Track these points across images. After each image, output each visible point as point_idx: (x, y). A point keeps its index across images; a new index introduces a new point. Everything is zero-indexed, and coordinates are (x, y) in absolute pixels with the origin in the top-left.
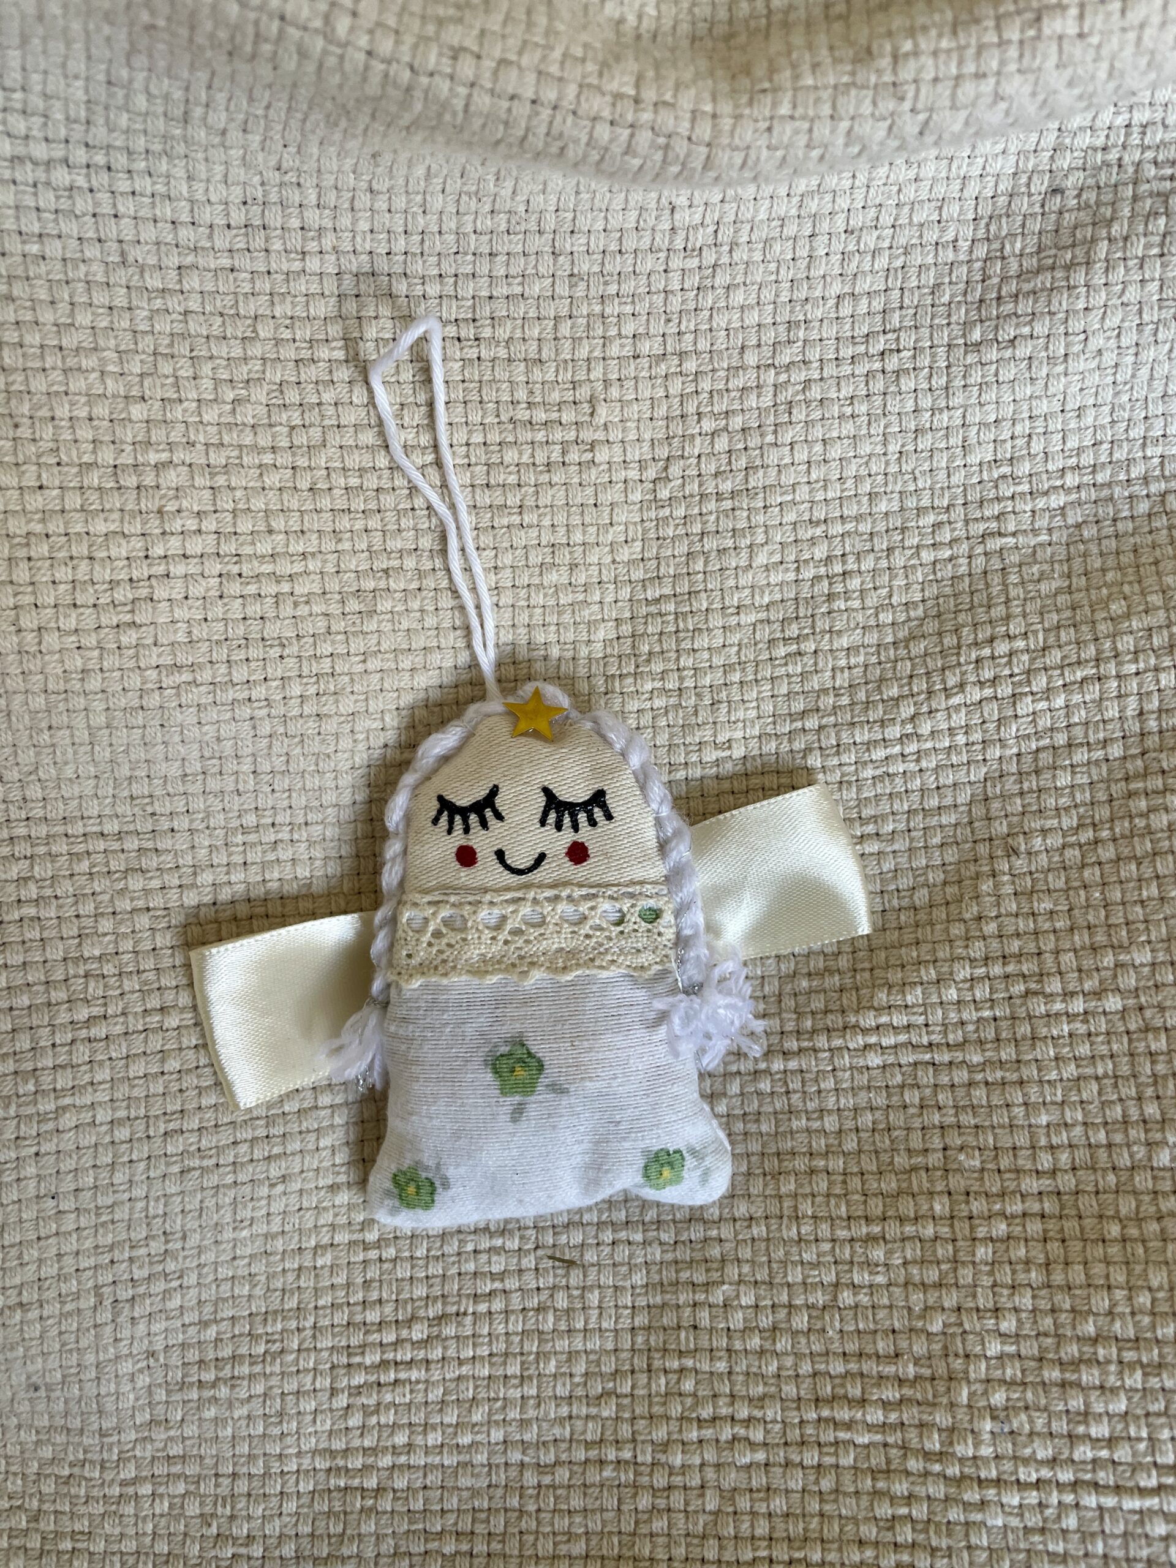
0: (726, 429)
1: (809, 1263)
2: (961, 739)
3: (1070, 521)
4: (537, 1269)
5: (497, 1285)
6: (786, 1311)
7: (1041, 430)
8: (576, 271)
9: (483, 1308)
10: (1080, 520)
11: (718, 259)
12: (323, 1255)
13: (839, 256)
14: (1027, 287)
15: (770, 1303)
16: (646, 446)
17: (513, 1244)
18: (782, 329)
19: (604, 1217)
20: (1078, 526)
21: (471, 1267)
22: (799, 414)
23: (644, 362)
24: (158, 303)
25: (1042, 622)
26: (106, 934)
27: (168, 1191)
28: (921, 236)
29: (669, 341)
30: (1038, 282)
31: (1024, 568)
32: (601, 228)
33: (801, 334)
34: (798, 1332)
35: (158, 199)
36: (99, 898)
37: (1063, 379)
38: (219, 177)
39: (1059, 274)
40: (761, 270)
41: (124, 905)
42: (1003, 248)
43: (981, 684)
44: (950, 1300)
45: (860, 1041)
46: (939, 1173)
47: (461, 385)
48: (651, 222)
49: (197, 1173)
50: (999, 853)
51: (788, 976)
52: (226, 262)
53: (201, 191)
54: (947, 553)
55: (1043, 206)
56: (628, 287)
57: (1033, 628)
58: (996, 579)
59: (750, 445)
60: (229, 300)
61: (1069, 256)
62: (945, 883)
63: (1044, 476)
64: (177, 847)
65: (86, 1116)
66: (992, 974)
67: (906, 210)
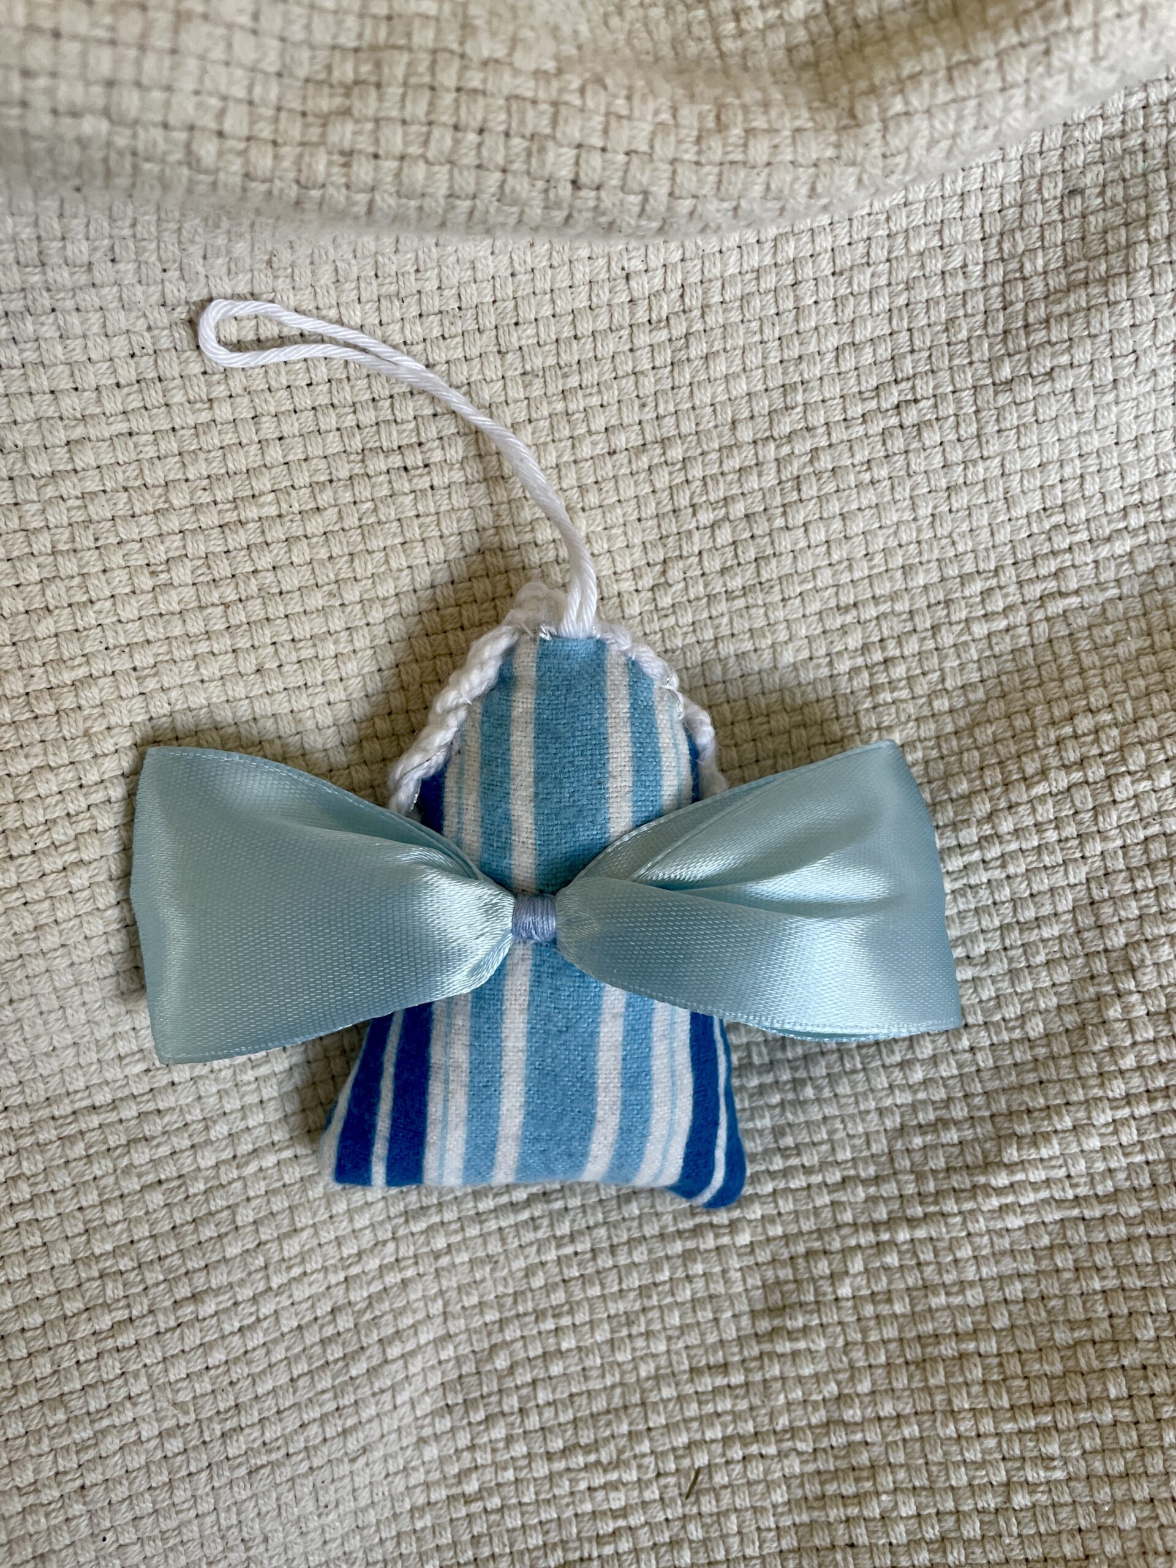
0: (726, 518)
1: (973, 1462)
2: (1052, 836)
3: (1141, 568)
4: (662, 1499)
5: (621, 1523)
6: (953, 1518)
7: (1094, 468)
8: (528, 368)
9: (608, 1550)
10: (1152, 565)
11: (689, 327)
12: (421, 1517)
13: (831, 303)
14: (1058, 309)
15: (933, 1511)
16: (638, 552)
17: (631, 1476)
18: (776, 394)
19: (730, 1431)
20: (1151, 572)
21: (588, 1507)
22: (810, 490)
23: (622, 457)
24: (50, 492)
25: (1127, 691)
26: (115, 1224)
27: (239, 1498)
28: (923, 266)
29: (648, 428)
30: (1071, 301)
31: (1095, 631)
32: (549, 313)
33: (800, 398)
34: (969, 1540)
35: (29, 367)
36: (102, 1183)
37: (1114, 409)
38: (96, 329)
39: (1095, 290)
40: (741, 331)
41: (132, 1184)
42: (1022, 268)
43: (1066, 767)
44: (1142, 1492)
45: (995, 1202)
46: (1108, 1346)
47: (416, 522)
48: (605, 297)
49: (266, 1471)
50: (1120, 968)
51: (895, 1130)
52: (122, 427)
53: (78, 350)
54: (1003, 624)
55: (1061, 212)
56: (590, 377)
57: (1118, 698)
58: (1064, 649)
59: (758, 532)
60: (132, 471)
61: (1103, 268)
62: (1059, 1007)
63: (1104, 520)
64: (182, 1102)
65: (130, 1435)
66: (1137, 1113)
67: (900, 239)
